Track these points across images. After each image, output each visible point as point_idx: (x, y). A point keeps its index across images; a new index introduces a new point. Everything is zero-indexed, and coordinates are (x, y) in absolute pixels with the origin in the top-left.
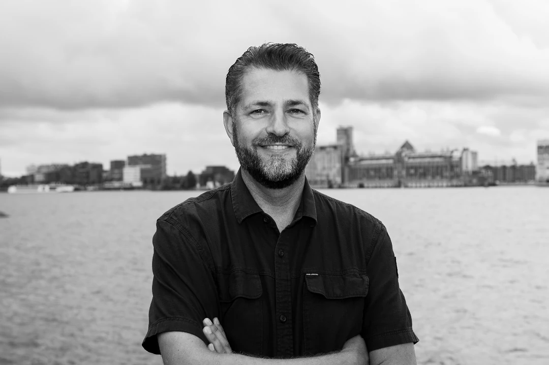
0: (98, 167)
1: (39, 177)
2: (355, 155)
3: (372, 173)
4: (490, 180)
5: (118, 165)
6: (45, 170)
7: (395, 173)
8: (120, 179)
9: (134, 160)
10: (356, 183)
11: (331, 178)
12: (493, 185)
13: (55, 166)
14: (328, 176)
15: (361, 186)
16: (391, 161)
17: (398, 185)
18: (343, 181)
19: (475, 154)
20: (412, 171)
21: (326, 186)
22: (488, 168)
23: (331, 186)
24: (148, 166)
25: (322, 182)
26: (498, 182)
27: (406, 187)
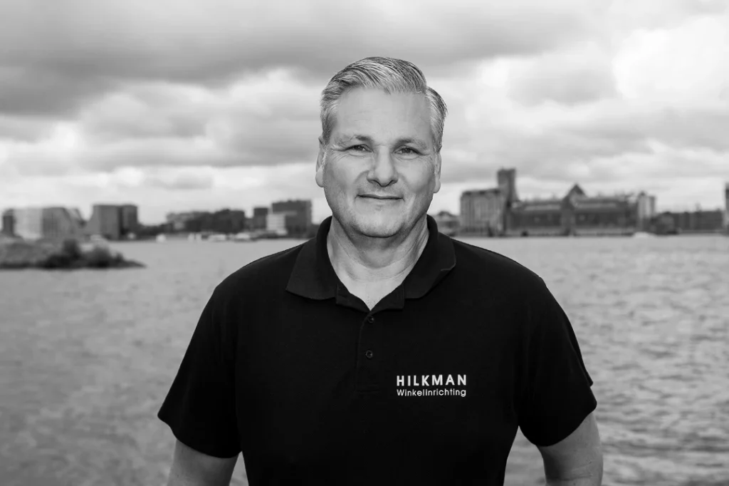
0: (240, 214)
1: (179, 225)
2: (518, 201)
3: (537, 220)
4: (671, 228)
5: (261, 212)
6: (185, 218)
7: (563, 220)
8: (264, 226)
9: (278, 207)
10: (519, 232)
11: (492, 224)
12: (674, 233)
13: (196, 214)
14: (488, 223)
15: (525, 235)
16: (557, 208)
17: (566, 234)
18: (505, 228)
19: (653, 199)
20: (582, 218)
21: (485, 233)
22: (667, 214)
23: (491, 234)
24: (293, 213)
25: (482, 230)
26: (680, 230)
27: (576, 235)
